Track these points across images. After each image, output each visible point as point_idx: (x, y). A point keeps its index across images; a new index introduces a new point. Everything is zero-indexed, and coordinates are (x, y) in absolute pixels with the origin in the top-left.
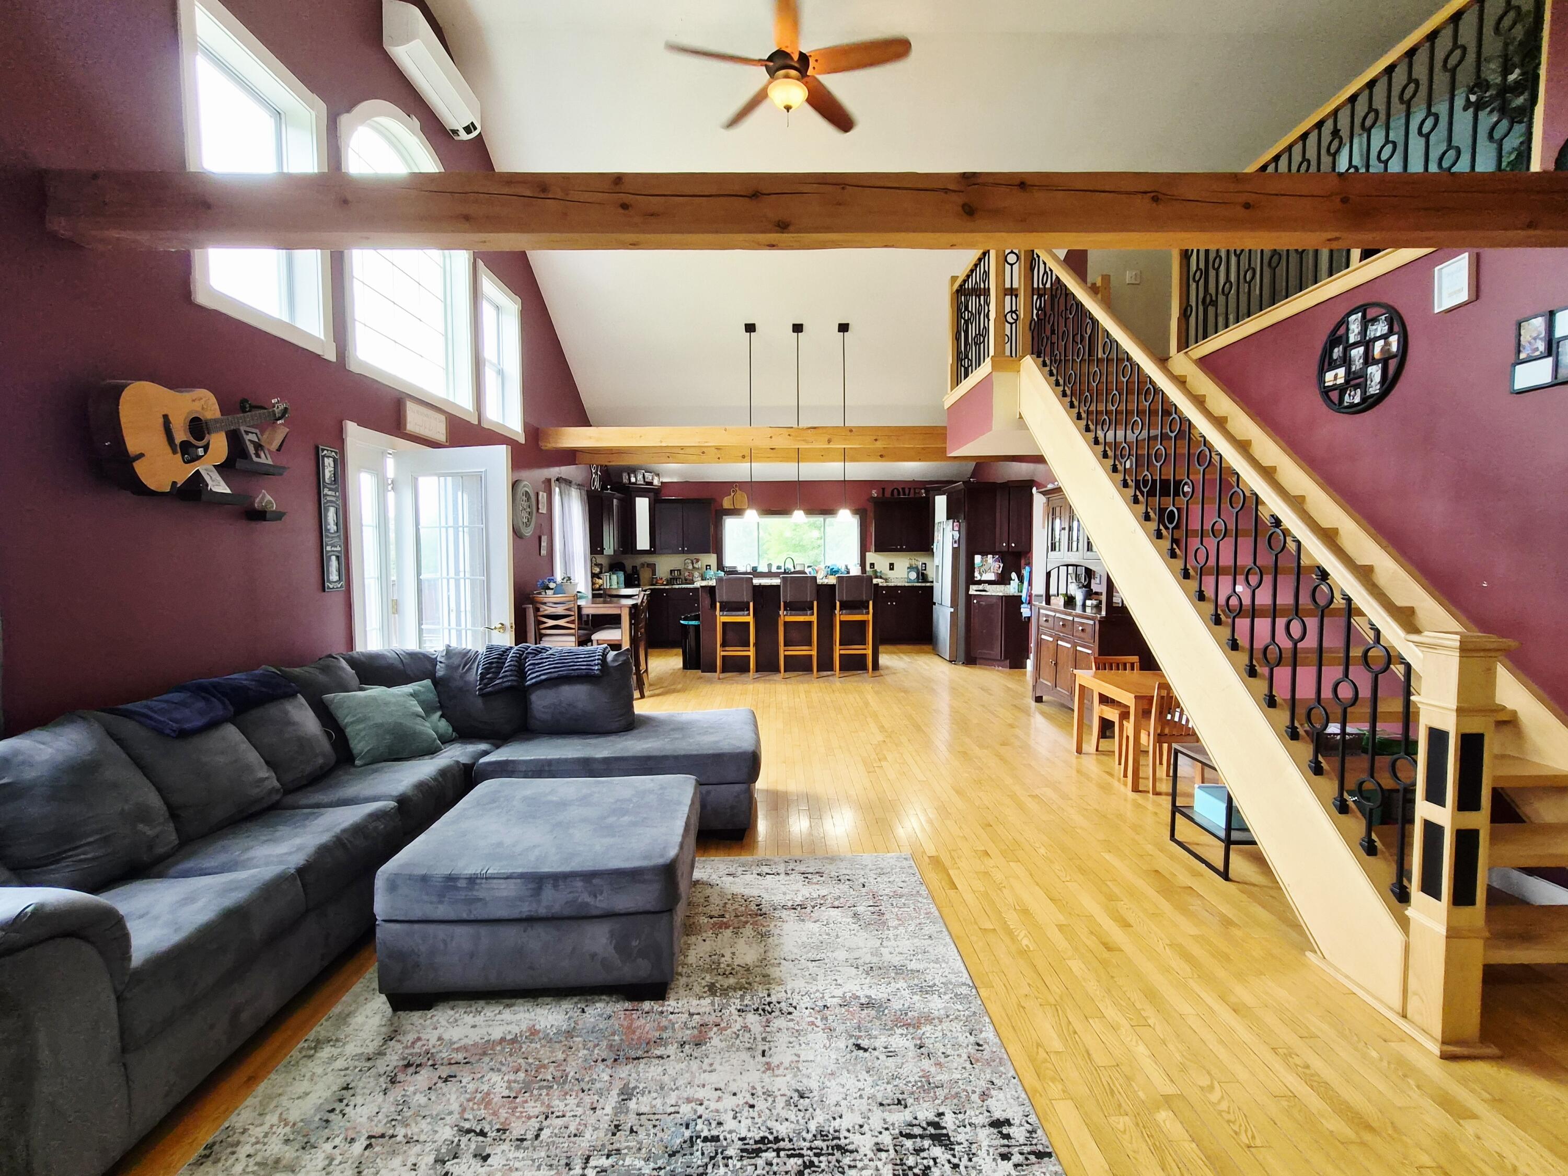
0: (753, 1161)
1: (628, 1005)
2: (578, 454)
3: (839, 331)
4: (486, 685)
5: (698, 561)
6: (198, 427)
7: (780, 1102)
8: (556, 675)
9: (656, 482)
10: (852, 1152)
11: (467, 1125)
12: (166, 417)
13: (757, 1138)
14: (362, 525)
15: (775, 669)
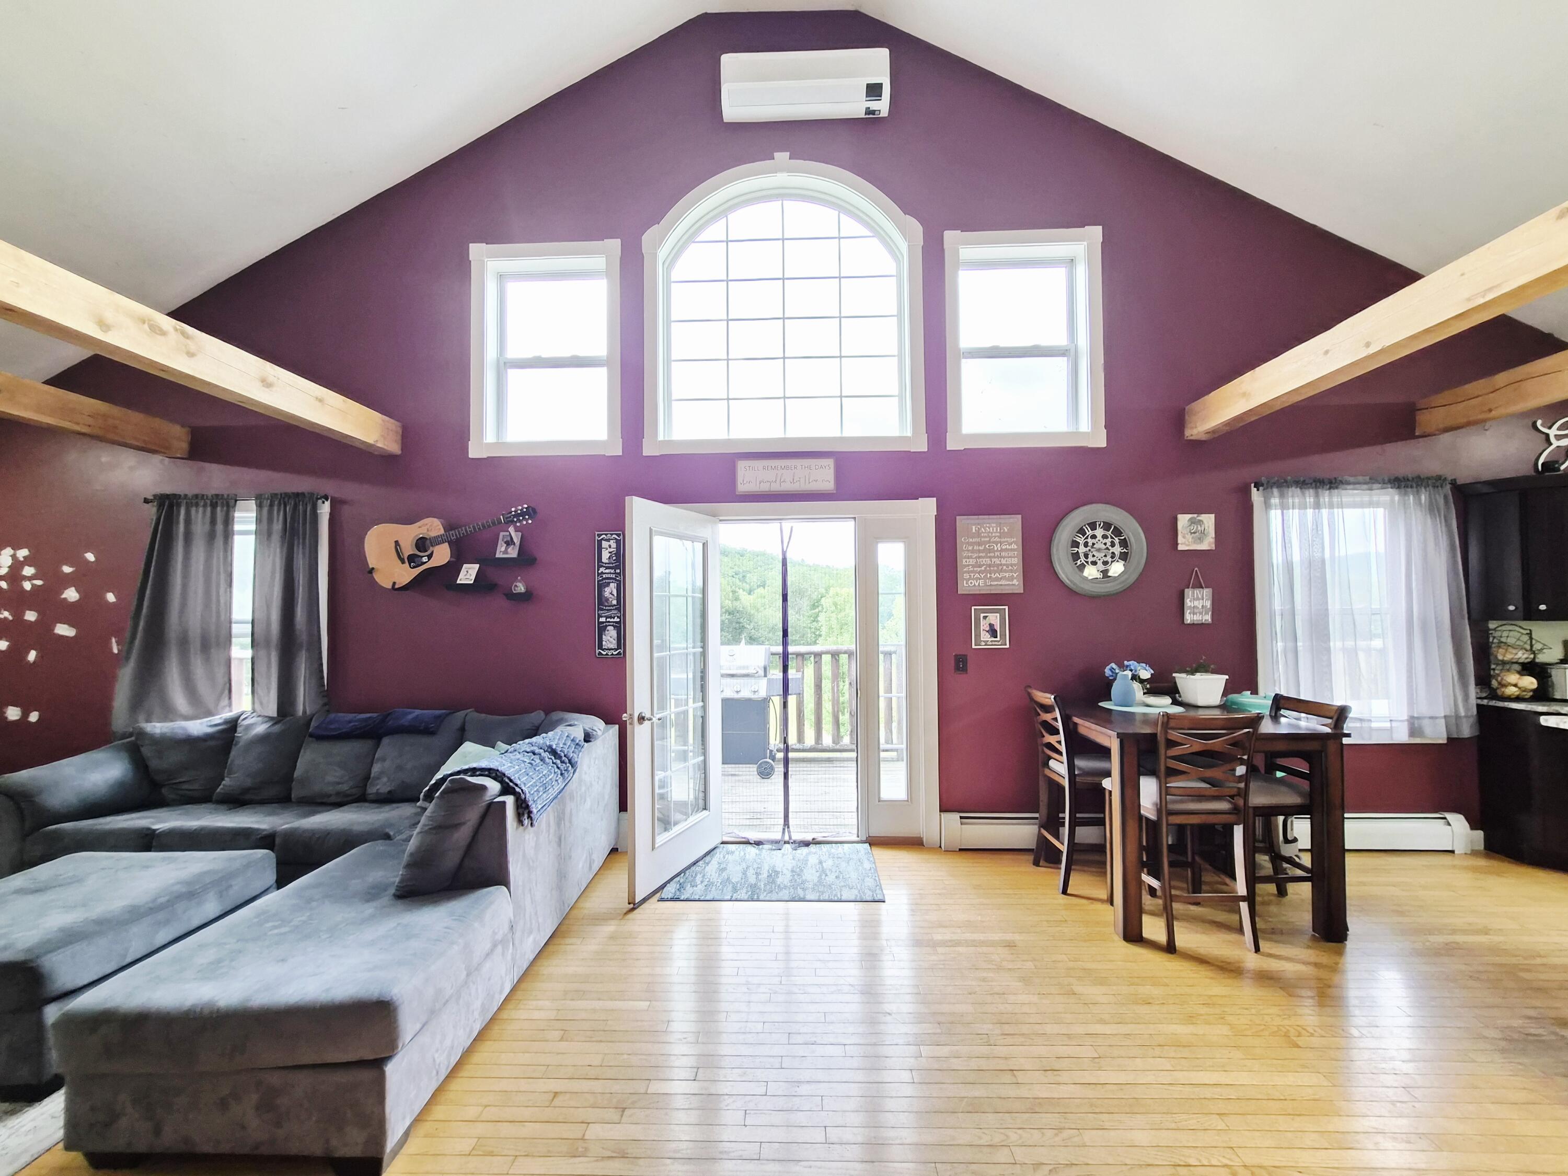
6: (423, 544)
12: (397, 543)
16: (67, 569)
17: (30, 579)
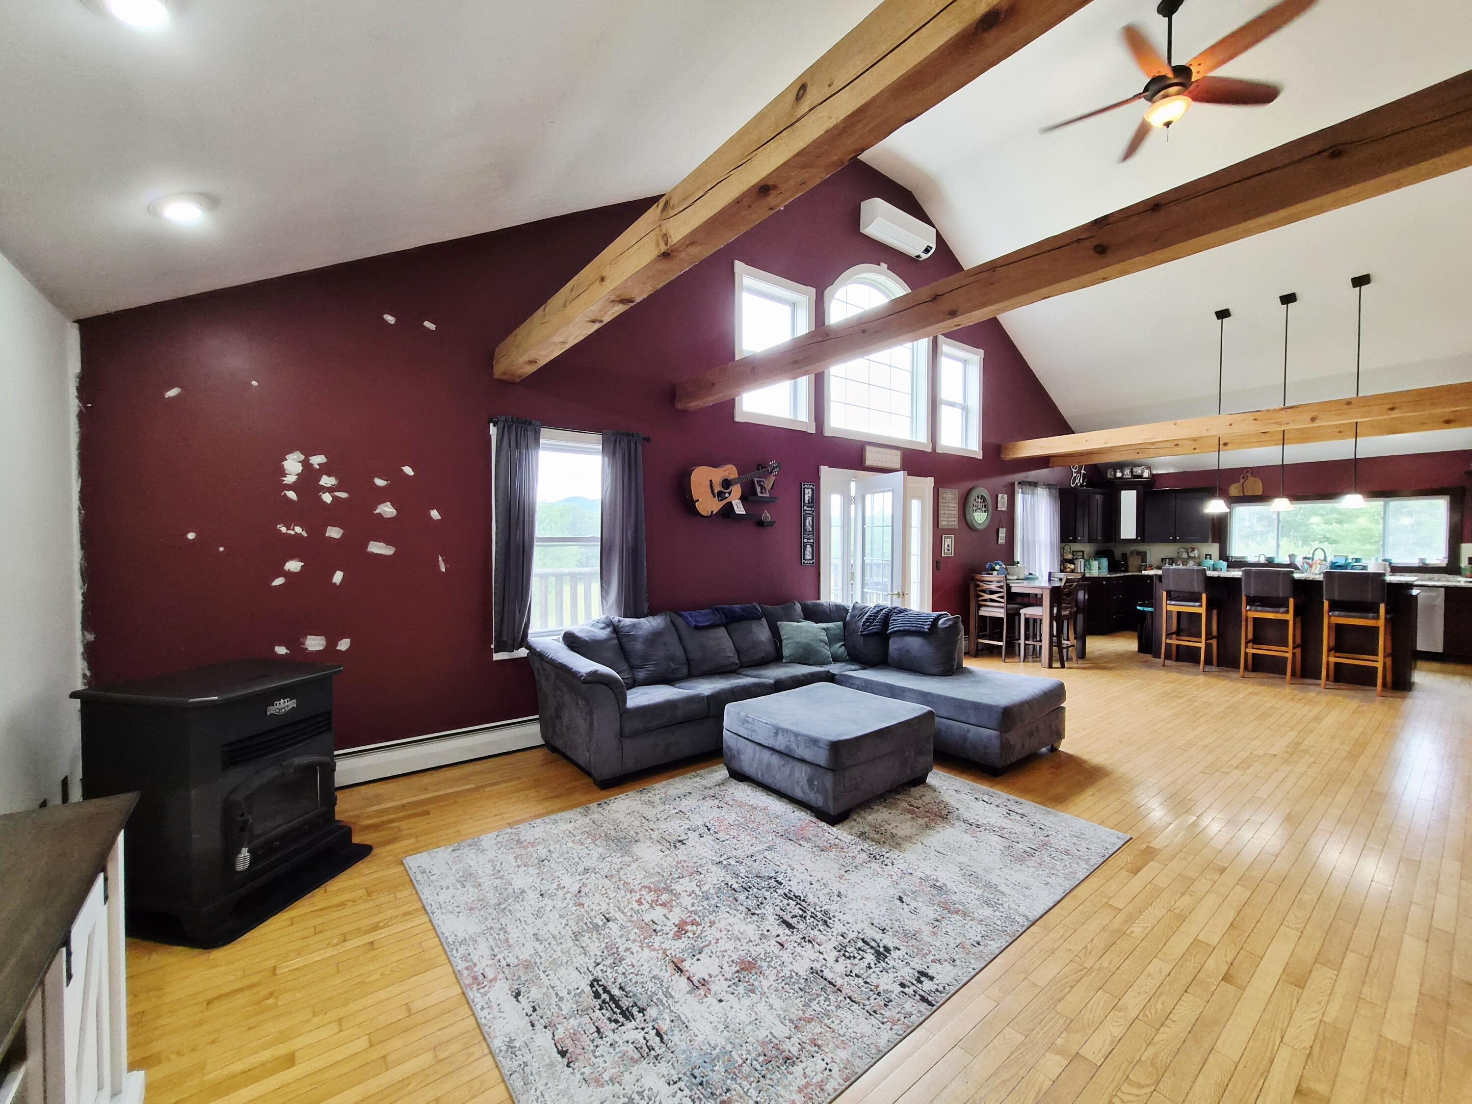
0: (783, 899)
1: (814, 820)
2: (1052, 459)
3: (1354, 286)
4: (865, 629)
5: (1193, 550)
6: (727, 484)
7: (827, 891)
8: (902, 628)
9: (1146, 474)
10: (828, 926)
11: (708, 824)
12: (711, 481)
13: (797, 895)
14: (830, 526)
15: (1234, 665)
16: (380, 482)
17: (330, 490)
